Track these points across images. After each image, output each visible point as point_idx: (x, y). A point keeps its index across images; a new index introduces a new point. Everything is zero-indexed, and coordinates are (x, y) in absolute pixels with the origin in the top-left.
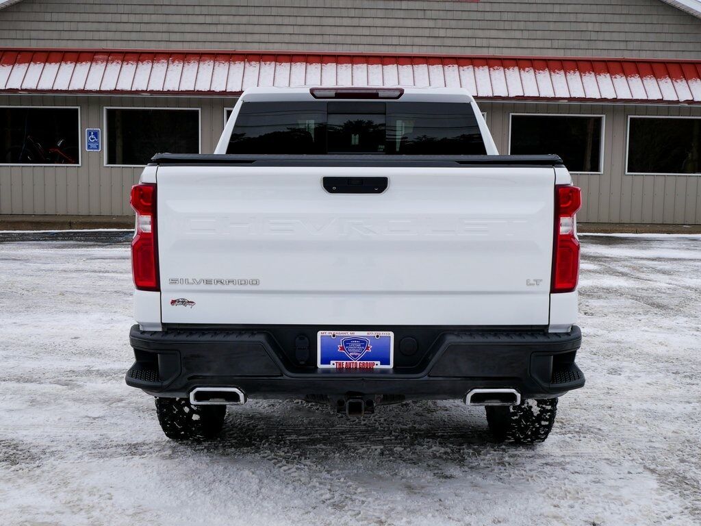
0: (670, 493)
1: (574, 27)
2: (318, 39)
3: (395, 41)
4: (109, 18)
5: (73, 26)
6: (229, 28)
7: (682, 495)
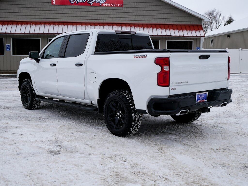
2: (76, 18)
3: (98, 18)
5: (2, 14)
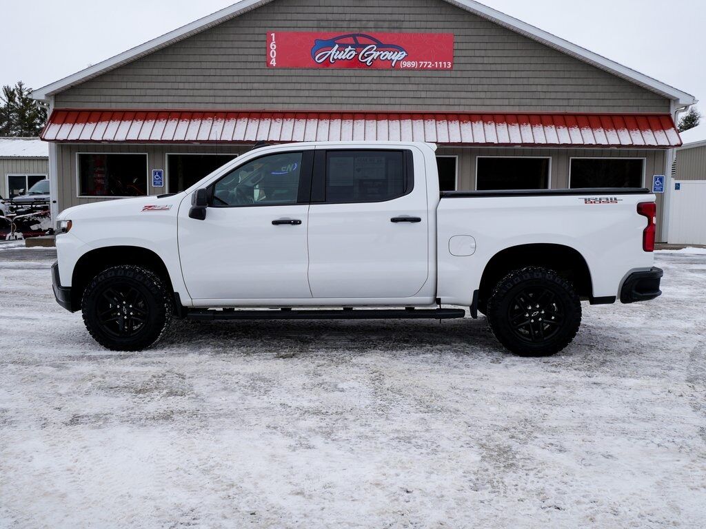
1: (527, 88)
2: (328, 100)
3: (387, 101)
5: (143, 92)
6: (259, 93)
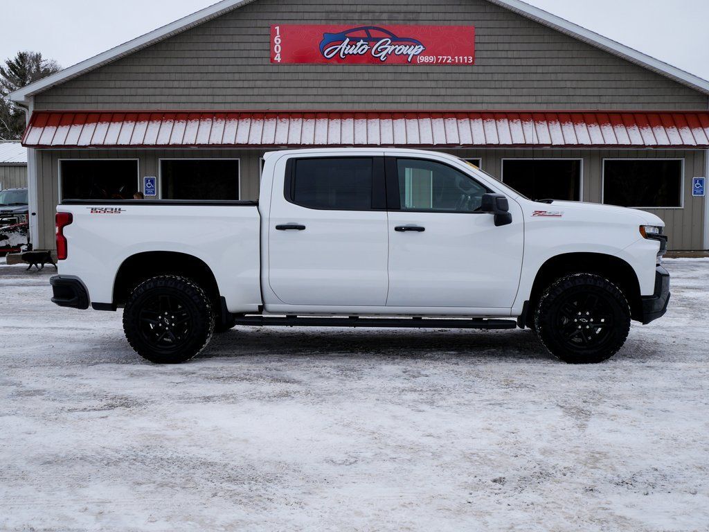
0: (568, 417)
4: (163, 84)
7: (577, 418)
